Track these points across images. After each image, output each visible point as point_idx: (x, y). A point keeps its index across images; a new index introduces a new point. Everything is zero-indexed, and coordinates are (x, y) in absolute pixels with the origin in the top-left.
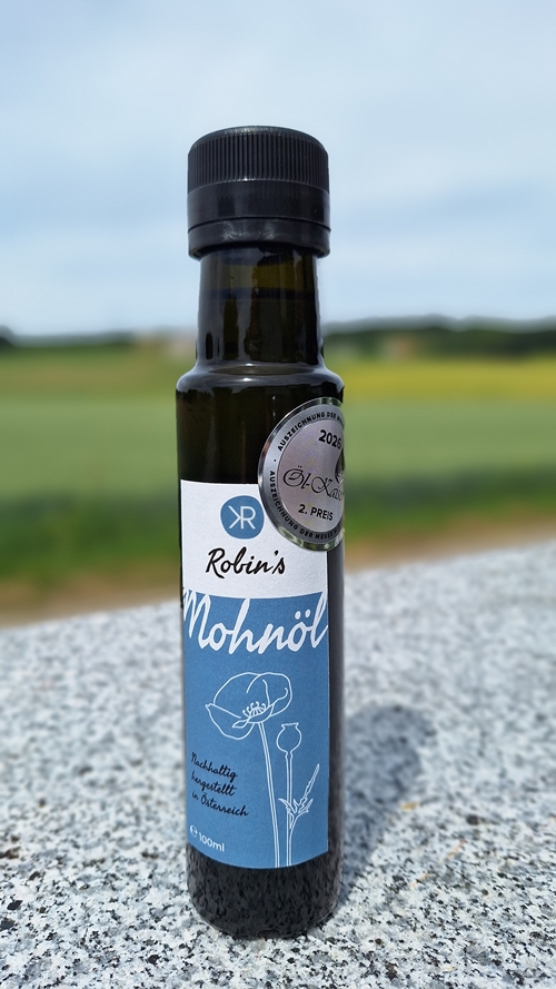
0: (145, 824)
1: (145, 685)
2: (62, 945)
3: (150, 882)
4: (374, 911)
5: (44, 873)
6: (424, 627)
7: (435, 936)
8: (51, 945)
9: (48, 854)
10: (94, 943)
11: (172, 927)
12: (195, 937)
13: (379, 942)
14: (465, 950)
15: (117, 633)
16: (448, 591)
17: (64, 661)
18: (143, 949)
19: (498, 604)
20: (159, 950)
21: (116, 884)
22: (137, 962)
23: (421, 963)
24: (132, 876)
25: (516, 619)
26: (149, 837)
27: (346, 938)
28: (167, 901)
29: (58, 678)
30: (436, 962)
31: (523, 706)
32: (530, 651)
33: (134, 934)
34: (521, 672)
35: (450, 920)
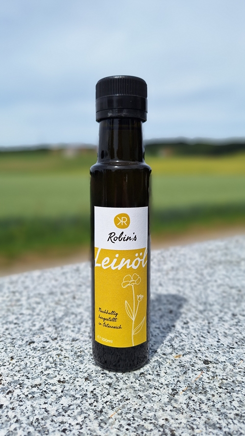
0: (59, 367)
1: (57, 303)
2: (22, 425)
3: (62, 394)
4: (164, 405)
5: (14, 391)
6: (181, 275)
7: (191, 416)
8: (17, 425)
9: (15, 382)
10: (37, 424)
11: (72, 415)
12: (83, 420)
13: (166, 420)
14: (205, 422)
15: (45, 279)
16: (191, 259)
17: (21, 293)
18: (59, 426)
19: (213, 264)
20: (67, 426)
21: (47, 395)
22: (57, 432)
23: (186, 429)
24: (54, 391)
25: (221, 271)
26: (61, 373)
27: (152, 418)
28: (70, 403)
29: (18, 300)
30: (193, 429)
31: (226, 310)
32: (228, 285)
33: (55, 419)
34: (225, 295)
35: (198, 408)
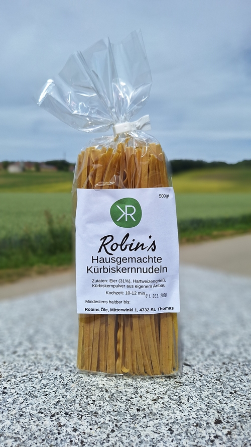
0: (37, 365)
2: (21, 395)
3: (42, 379)
5: (11, 380)
8: (18, 396)
9: (10, 375)
10: (30, 394)
11: (50, 388)
12: (56, 389)
18: (43, 393)
20: (47, 393)
21: (32, 380)
24: (37, 378)
26: (39, 368)
27: (95, 385)
28: (47, 382)
33: (39, 390)
